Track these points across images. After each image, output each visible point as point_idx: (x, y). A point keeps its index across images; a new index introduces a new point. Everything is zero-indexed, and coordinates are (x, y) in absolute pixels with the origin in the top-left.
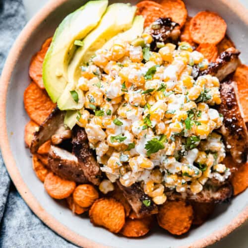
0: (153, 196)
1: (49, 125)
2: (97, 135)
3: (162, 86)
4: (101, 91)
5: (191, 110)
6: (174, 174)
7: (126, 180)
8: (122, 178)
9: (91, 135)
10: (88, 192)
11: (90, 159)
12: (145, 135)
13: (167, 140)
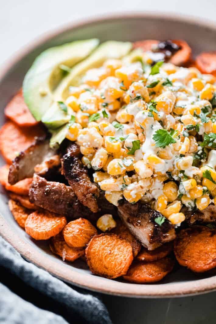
0: (168, 213)
1: (31, 153)
2: (92, 139)
3: (168, 80)
4: (95, 96)
5: (205, 107)
6: (191, 176)
7: (131, 191)
8: (126, 189)
9: (85, 142)
10: (83, 224)
11: (84, 175)
12: (152, 126)
13: (179, 137)
